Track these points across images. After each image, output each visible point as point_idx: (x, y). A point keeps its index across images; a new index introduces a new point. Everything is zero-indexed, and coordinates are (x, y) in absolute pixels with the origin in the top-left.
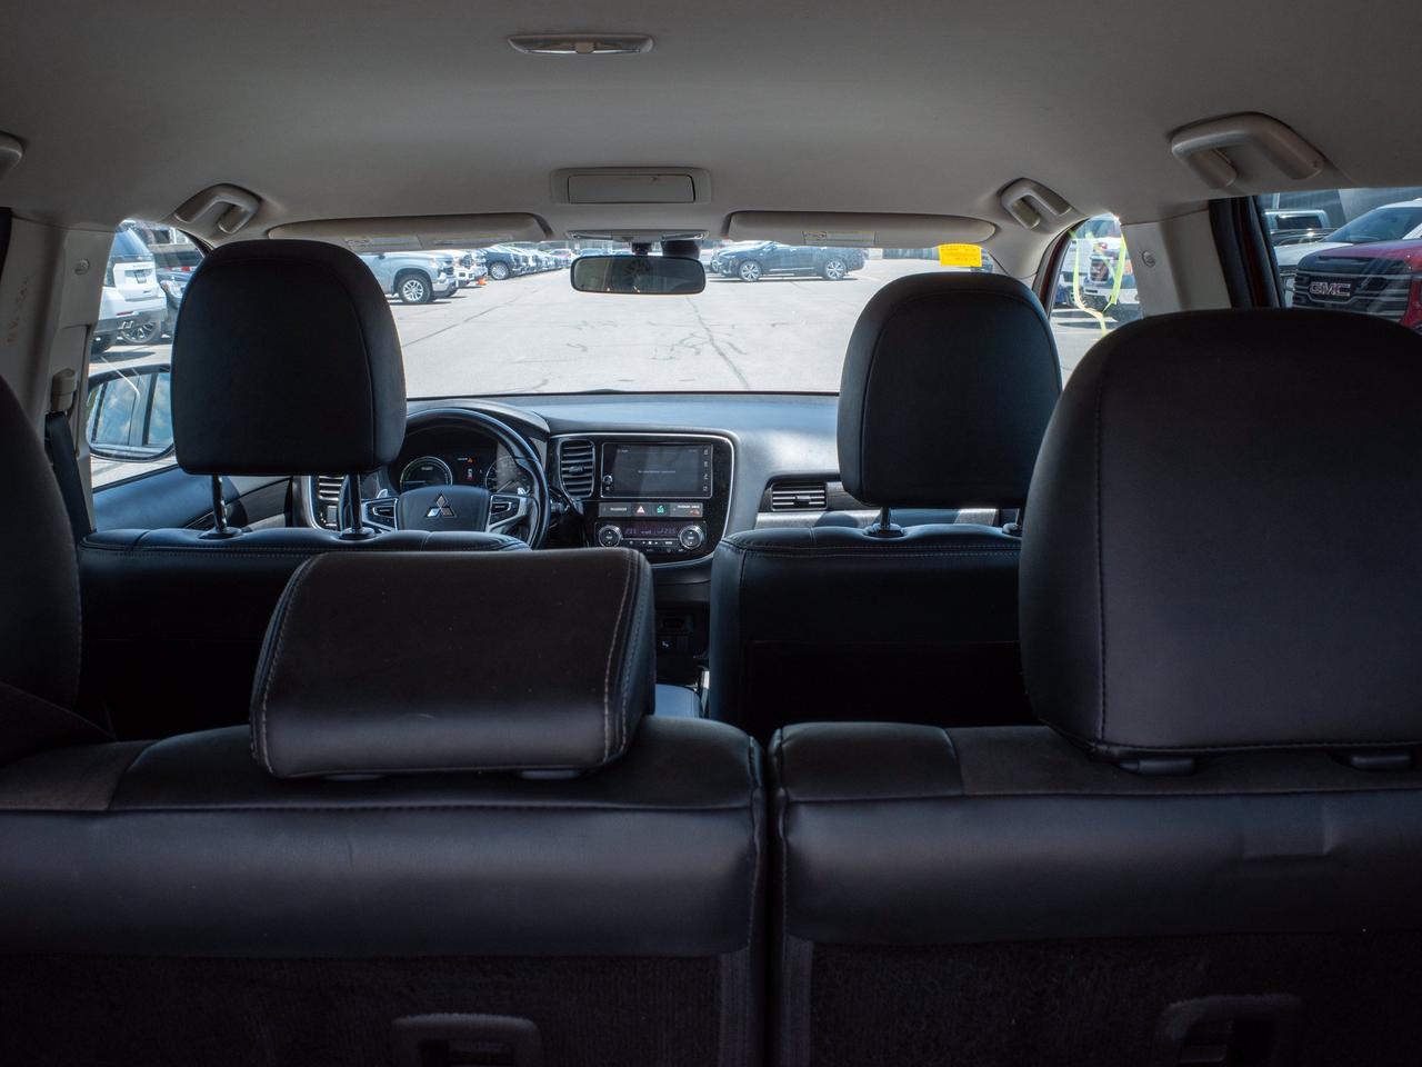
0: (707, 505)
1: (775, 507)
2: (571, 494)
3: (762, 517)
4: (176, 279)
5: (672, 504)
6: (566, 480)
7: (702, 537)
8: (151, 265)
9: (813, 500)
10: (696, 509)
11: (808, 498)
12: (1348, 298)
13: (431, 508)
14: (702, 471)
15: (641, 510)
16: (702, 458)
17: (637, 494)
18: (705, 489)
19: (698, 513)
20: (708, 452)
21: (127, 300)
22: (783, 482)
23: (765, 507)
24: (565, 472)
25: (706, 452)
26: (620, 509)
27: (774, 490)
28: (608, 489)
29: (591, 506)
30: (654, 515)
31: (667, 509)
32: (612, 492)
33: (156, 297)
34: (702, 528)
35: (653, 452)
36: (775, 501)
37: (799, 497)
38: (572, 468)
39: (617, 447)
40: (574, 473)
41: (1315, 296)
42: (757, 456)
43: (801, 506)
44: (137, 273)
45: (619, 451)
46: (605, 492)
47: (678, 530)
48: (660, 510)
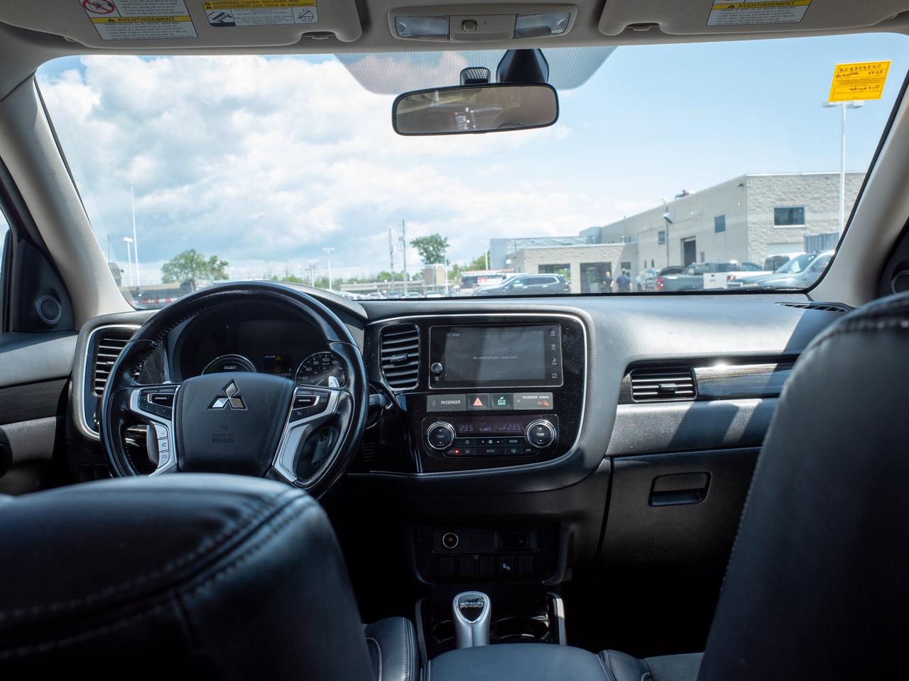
0: (558, 396)
1: (636, 397)
2: (394, 386)
3: (623, 409)
5: (515, 395)
6: (387, 371)
7: (554, 433)
9: (680, 389)
10: (545, 400)
11: (674, 386)
13: (218, 397)
14: (548, 355)
15: (478, 403)
16: (548, 340)
17: (474, 384)
18: (555, 376)
19: (546, 404)
20: (556, 332)
22: (642, 369)
23: (625, 398)
24: (388, 362)
25: (553, 333)
26: (453, 402)
27: (633, 378)
28: (437, 378)
29: (417, 401)
30: (494, 407)
31: (509, 400)
32: (443, 383)
34: (553, 422)
35: (491, 336)
36: (635, 391)
37: (663, 386)
38: (394, 358)
39: (448, 330)
40: (396, 363)
42: (613, 338)
43: (665, 395)
45: (449, 335)
46: (433, 382)
47: (525, 425)
48: (502, 402)
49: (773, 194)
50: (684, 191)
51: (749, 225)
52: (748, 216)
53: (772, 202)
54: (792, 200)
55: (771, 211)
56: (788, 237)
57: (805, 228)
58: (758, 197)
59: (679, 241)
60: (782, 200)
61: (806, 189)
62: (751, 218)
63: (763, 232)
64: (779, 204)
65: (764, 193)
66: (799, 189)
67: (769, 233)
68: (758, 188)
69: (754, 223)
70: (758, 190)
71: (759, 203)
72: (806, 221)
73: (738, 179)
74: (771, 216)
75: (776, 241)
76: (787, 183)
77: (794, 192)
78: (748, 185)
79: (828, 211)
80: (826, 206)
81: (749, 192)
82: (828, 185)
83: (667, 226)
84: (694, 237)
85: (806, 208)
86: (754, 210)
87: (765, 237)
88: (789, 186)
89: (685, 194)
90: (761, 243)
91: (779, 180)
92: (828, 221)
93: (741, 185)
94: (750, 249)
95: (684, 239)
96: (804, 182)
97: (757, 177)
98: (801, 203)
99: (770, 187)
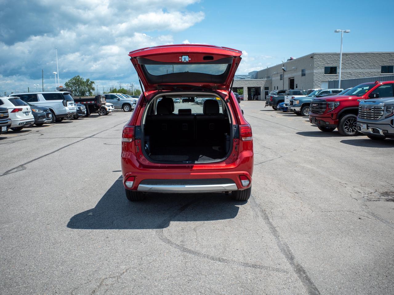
4: (77, 105)
8: (73, 102)
12: (317, 107)
21: (70, 110)
33: (74, 109)
41: (313, 107)
44: (71, 104)
49: (324, 61)
50: (291, 58)
51: (314, 74)
52: (314, 70)
53: (324, 65)
54: (332, 64)
55: (323, 68)
56: (330, 79)
57: (337, 76)
58: (318, 62)
59: (288, 79)
60: (328, 64)
61: (338, 59)
62: (315, 71)
63: (320, 77)
64: (327, 66)
65: (321, 61)
66: (335, 59)
67: (322, 77)
68: (319, 59)
69: (316, 73)
70: (318, 60)
71: (318, 65)
72: (337, 73)
73: (311, 55)
74: (323, 70)
75: (325, 81)
76: (330, 57)
77: (333, 61)
78: (314, 57)
79: (347, 69)
80: (346, 66)
81: (315, 60)
82: (347, 58)
83: (283, 72)
84: (294, 77)
85: (337, 67)
86: (317, 68)
87: (320, 79)
88: (331, 58)
89: (291, 59)
90: (319, 81)
91: (327, 56)
92: (346, 73)
93: (312, 57)
94: (314, 84)
95: (290, 78)
96: (337, 57)
97: (318, 54)
98: (336, 65)
99: (323, 58)
